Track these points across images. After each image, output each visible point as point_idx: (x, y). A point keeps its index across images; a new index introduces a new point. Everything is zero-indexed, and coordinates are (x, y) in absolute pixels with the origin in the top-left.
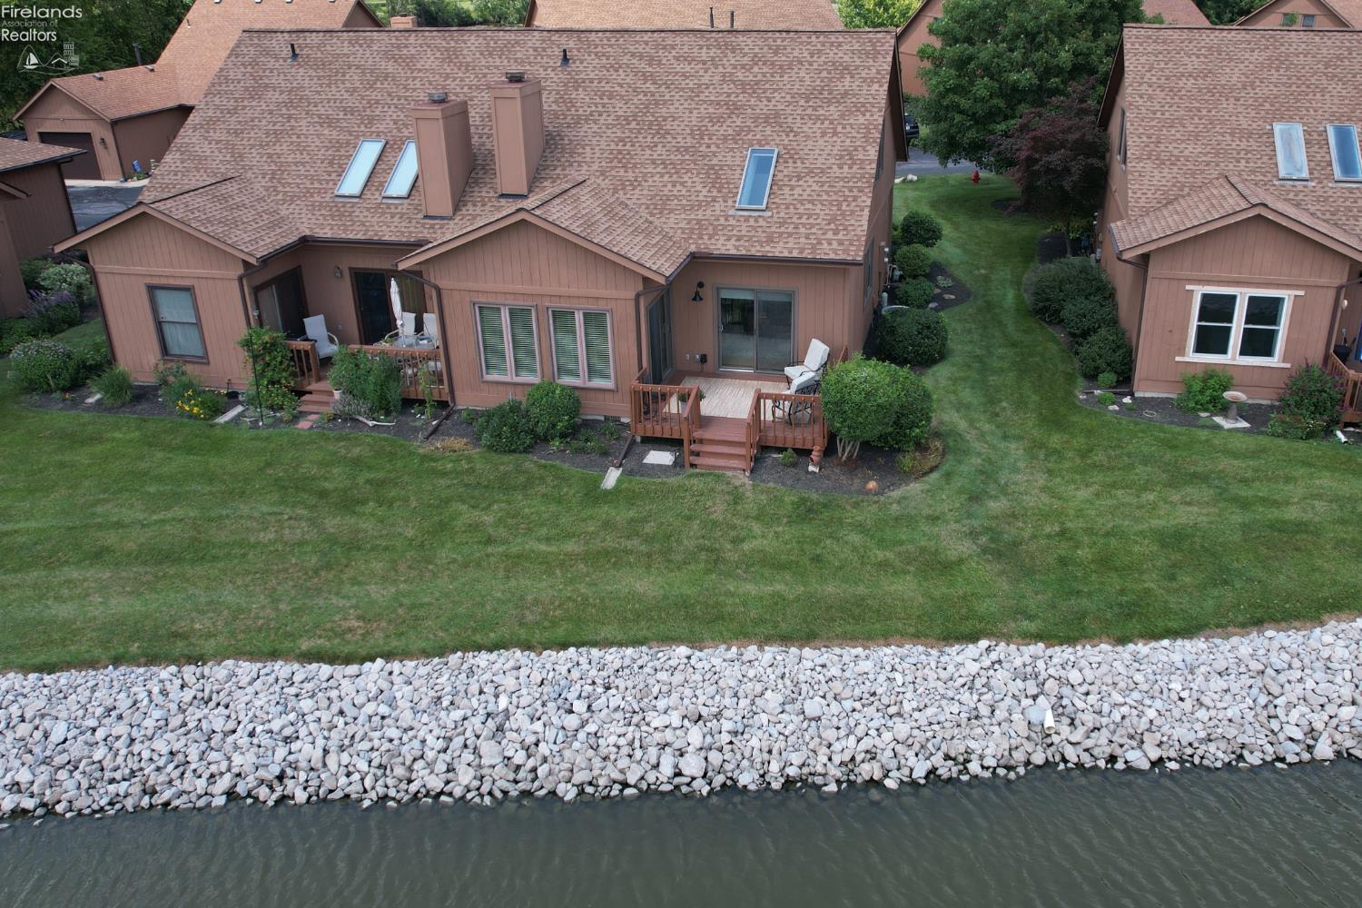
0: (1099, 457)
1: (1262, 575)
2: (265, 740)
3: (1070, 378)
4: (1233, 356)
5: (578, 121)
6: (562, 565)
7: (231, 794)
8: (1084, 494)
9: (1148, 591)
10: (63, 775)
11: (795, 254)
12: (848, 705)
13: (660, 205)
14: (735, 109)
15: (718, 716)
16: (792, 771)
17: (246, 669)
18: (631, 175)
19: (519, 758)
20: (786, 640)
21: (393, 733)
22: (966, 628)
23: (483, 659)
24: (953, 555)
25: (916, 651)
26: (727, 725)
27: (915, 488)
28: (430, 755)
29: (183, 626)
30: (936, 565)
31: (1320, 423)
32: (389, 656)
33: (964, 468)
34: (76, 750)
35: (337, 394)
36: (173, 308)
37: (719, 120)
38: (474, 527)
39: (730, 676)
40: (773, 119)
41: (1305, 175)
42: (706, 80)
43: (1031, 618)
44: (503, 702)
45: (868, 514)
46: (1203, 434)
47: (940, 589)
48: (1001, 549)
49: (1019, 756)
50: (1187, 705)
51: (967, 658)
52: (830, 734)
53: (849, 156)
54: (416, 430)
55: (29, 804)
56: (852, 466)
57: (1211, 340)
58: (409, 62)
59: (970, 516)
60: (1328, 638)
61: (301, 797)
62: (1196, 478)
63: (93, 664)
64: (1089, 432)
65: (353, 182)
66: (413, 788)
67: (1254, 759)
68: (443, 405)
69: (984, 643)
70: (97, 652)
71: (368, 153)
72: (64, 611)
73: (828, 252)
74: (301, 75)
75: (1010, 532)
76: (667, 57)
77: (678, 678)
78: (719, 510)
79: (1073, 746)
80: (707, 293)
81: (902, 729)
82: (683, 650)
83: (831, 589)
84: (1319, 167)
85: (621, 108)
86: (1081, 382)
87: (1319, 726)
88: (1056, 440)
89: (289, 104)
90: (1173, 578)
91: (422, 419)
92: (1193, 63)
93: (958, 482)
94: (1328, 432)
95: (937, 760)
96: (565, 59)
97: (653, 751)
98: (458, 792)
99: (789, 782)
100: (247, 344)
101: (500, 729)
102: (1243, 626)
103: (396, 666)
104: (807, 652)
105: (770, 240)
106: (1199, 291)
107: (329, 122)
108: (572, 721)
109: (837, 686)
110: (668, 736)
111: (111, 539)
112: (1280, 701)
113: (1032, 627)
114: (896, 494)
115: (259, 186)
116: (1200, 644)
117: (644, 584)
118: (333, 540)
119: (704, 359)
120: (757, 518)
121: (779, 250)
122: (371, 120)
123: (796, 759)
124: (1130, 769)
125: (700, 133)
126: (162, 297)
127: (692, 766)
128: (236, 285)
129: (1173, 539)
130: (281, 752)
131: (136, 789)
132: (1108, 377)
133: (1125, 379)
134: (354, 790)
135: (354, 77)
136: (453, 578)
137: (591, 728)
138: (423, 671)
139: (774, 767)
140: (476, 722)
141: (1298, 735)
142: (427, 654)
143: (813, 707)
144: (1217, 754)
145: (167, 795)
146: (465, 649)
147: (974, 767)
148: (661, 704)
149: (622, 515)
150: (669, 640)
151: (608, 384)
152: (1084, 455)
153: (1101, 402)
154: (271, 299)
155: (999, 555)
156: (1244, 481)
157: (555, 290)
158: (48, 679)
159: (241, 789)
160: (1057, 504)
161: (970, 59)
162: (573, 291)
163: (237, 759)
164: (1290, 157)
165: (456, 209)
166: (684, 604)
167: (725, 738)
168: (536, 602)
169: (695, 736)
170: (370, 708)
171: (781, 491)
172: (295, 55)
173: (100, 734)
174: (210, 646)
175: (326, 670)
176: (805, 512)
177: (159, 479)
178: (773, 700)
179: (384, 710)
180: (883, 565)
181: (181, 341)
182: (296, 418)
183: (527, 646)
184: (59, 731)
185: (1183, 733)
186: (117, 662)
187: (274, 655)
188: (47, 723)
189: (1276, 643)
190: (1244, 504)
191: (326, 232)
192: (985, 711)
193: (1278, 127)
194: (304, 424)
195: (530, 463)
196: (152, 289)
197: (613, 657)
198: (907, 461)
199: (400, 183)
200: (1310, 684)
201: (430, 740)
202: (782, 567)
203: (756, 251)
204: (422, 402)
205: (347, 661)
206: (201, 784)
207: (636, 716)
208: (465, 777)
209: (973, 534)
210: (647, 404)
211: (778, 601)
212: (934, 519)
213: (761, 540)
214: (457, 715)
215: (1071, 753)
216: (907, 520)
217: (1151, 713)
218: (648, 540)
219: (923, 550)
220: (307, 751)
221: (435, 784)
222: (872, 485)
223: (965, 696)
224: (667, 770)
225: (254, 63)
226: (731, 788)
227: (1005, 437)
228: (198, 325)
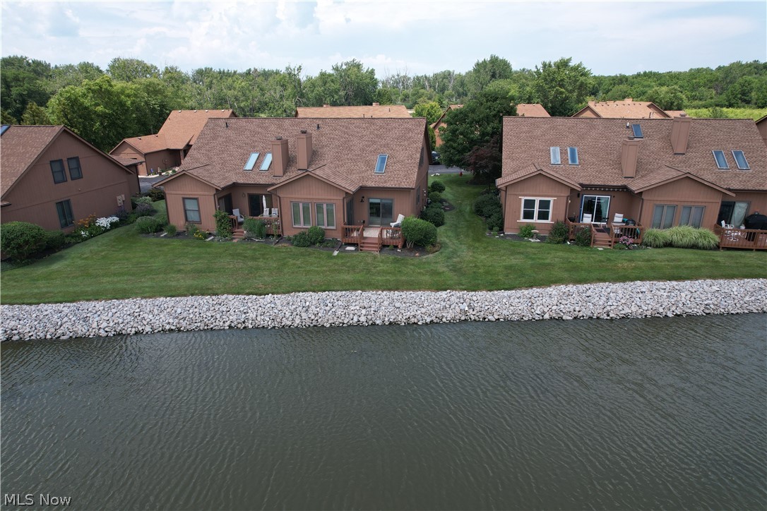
0: (490, 248)
1: (535, 275)
2: (239, 313)
3: (484, 230)
4: (535, 220)
5: (323, 147)
6: (322, 272)
7: (230, 327)
8: (484, 257)
9: (499, 279)
10: (181, 321)
11: (393, 186)
12: (408, 305)
13: (350, 172)
14: (375, 142)
15: (370, 307)
16: (391, 320)
17: (231, 297)
18: (341, 163)
19: (313, 317)
20: (390, 290)
21: (276, 311)
22: (444, 287)
23: (301, 294)
24: (441, 271)
25: (428, 293)
26: (372, 309)
27: (431, 255)
28: (287, 316)
29: (210, 287)
30: (435, 273)
31: (561, 238)
32: (273, 294)
33: (447, 251)
34: (185, 315)
35: (245, 232)
36: (191, 205)
37: (369, 146)
38: (294, 264)
39: (374, 298)
40: (387, 145)
41: (559, 163)
42: (365, 133)
43: (463, 285)
44: (308, 304)
45: (416, 261)
46: (524, 243)
47: (437, 278)
48: (455, 269)
49: (457, 317)
50: (508, 306)
51: (444, 294)
52: (403, 311)
53: (411, 157)
54: (272, 242)
55: (173, 328)
56: (411, 250)
57: (528, 215)
58: (266, 128)
59: (447, 262)
60: (552, 290)
61: (250, 326)
62: (519, 253)
63: (185, 296)
64: (488, 243)
65: (249, 166)
66: (283, 324)
67: (526, 319)
68: (279, 236)
69: (449, 291)
70: (186, 293)
71: (254, 157)
72: (173, 284)
73: (404, 185)
74: (229, 132)
75: (459, 266)
76: (352, 127)
77: (358, 298)
78: (369, 260)
79: (472, 315)
80: (365, 199)
81: (423, 310)
82: (360, 292)
83: (403, 278)
84: (564, 160)
85: (337, 143)
86: (488, 230)
87: (546, 310)
88: (477, 245)
89: (226, 142)
90: (507, 276)
91: (272, 239)
92: (525, 129)
93: (444, 254)
94: (564, 242)
95: (434, 318)
96: (318, 127)
97: (351, 315)
98: (296, 325)
99: (391, 323)
100: (216, 216)
101: (307, 310)
102: (527, 287)
103: (275, 296)
104: (396, 292)
105: (385, 182)
106: (523, 199)
107: (240, 147)
108: (328, 308)
109: (405, 300)
110: (356, 311)
111: (182, 267)
112: (535, 305)
113: (463, 287)
114: (425, 257)
115: (218, 167)
116: (514, 291)
117: (348, 277)
118: (252, 267)
119: (364, 222)
120: (382, 262)
121: (388, 185)
122: (254, 147)
123: (393, 317)
124: (489, 321)
125: (363, 150)
126: (187, 201)
127: (363, 319)
128: (213, 197)
129: (508, 268)
130: (244, 316)
131: (203, 325)
132: (496, 228)
133: (501, 229)
134: (266, 325)
135: (248, 133)
136: (290, 276)
137: (333, 310)
138: (283, 297)
139: (386, 319)
140: (300, 308)
141: (539, 313)
142: (284, 293)
143: (398, 305)
144: (515, 318)
145: (212, 326)
146: (295, 292)
147: (444, 320)
148: (354, 304)
149: (340, 262)
150: (356, 290)
151: (334, 228)
152: (485, 248)
153: (494, 235)
154: (222, 202)
155: (455, 271)
156: (535, 254)
157: (317, 197)
158: (173, 299)
159: (233, 325)
160: (475, 259)
161: (457, 130)
162: (323, 197)
163: (231, 317)
164: (555, 157)
165: (284, 174)
166: (360, 282)
167: (373, 312)
168: (315, 281)
169: (364, 311)
170: (269, 305)
171: (388, 256)
172: (227, 126)
173: (191, 311)
174: (219, 291)
175: (255, 297)
176: (396, 261)
177: (192, 254)
178: (386, 303)
179: (273, 305)
180: (420, 273)
181: (193, 216)
182: (232, 239)
183: (314, 292)
184: (179, 311)
185: (505, 312)
186: (192, 295)
187: (238, 294)
188: (175, 308)
189: (535, 291)
190: (533, 259)
191: (241, 181)
192: (448, 306)
193: (552, 148)
194: (235, 241)
195: (310, 250)
196: (184, 199)
197: (339, 293)
198: (429, 248)
199: (265, 166)
200: (544, 300)
201: (287, 313)
202: (390, 273)
203: (381, 185)
204: (273, 235)
205: (261, 295)
206: (221, 323)
207: (346, 307)
208: (297, 321)
209: (448, 266)
210: (347, 232)
211: (387, 280)
212: (436, 263)
213: (382, 267)
214: (294, 307)
215: (473, 317)
216: (429, 263)
217: (496, 307)
218: (349, 267)
219: (432, 270)
220: (252, 315)
221: (289, 323)
222: (417, 254)
223: (442, 303)
224: (355, 320)
225: (213, 129)
226: (374, 324)
227: (461, 244)
228: (199, 211)
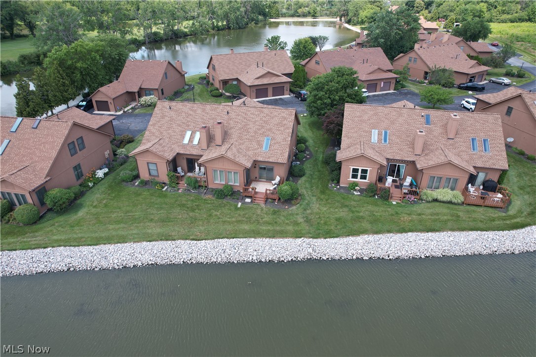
0: (329, 201)
1: (352, 227)
2: (187, 253)
4: (358, 180)
6: (232, 223)
7: (183, 262)
8: (325, 209)
9: (332, 229)
11: (274, 161)
12: (279, 249)
15: (259, 250)
16: (270, 259)
17: (183, 242)
19: (228, 256)
20: (270, 237)
21: (208, 252)
22: (300, 236)
23: (221, 240)
24: (299, 222)
25: (291, 240)
26: (260, 252)
27: (294, 207)
28: (214, 256)
29: (170, 234)
30: (296, 224)
31: (372, 194)
32: (205, 239)
33: (304, 203)
34: (158, 255)
35: (186, 185)
36: (152, 167)
37: (259, 129)
38: (216, 215)
39: (261, 243)
40: (270, 130)
41: (376, 142)
42: (257, 120)
43: (311, 234)
44: (225, 247)
45: (285, 213)
46: (350, 196)
47: (296, 228)
48: (308, 221)
49: (306, 257)
50: (334, 250)
51: (299, 241)
52: (276, 253)
53: (285, 139)
54: (202, 193)
56: (283, 203)
57: (354, 176)
58: (195, 111)
59: (303, 214)
60: (360, 239)
61: (194, 262)
62: (347, 206)
63: (157, 241)
64: (329, 195)
65: (186, 141)
66: (212, 261)
67: (343, 258)
68: (206, 187)
69: (302, 238)
70: (157, 239)
71: (189, 133)
72: (150, 231)
73: (280, 161)
74: (172, 113)
75: (310, 217)
76: (249, 113)
77: (252, 244)
78: (259, 212)
79: (315, 256)
80: (257, 166)
81: (288, 253)
82: (253, 239)
83: (278, 228)
84: (379, 140)
85: (240, 126)
86: (331, 182)
87: (355, 253)
88: (322, 197)
89: (170, 121)
90: (336, 227)
91: (202, 190)
93: (302, 206)
94: (374, 196)
95: (293, 258)
96: (228, 113)
97: (249, 256)
98: (219, 262)
99: (270, 261)
100: (168, 175)
101: (224, 252)
102: (346, 236)
103: (207, 241)
104: (273, 239)
105: (269, 158)
106: (352, 167)
107: (179, 125)
108: (236, 251)
109: (278, 245)
110: (251, 253)
111: (152, 217)
112: (349, 249)
113: (311, 236)
114: (291, 209)
115: (167, 140)
116: (338, 239)
117: (246, 227)
118: (192, 217)
119: (256, 178)
120: (266, 214)
121: (271, 160)
122: (188, 126)
123: (271, 257)
124: (323, 259)
125: (255, 132)
127: (255, 258)
128: (165, 164)
129: (338, 220)
130: (190, 255)
132: (335, 182)
133: (338, 182)
134: (202, 261)
135: (183, 114)
136: (214, 226)
137: (239, 252)
138: (211, 242)
139: (267, 258)
140: (221, 250)
141: (351, 255)
142: (211, 239)
143: (274, 249)
144: (337, 258)
146: (218, 238)
147: (299, 259)
148: (250, 248)
149: (242, 213)
150: (251, 237)
151: (238, 184)
152: (327, 200)
153: (333, 187)
154: (171, 165)
156: (355, 207)
157: (228, 168)
158: (151, 243)
159: (185, 261)
160: (319, 211)
162: (232, 168)
163: (184, 256)
164: (374, 137)
165: (208, 147)
166: (253, 231)
167: (260, 254)
168: (228, 230)
169: (255, 253)
170: (204, 248)
171: (270, 208)
172: (170, 108)
173: (162, 252)
174: (175, 238)
175: (195, 242)
176: (274, 213)
178: (267, 248)
179: (206, 249)
180: (287, 224)
181: (154, 173)
182: (179, 189)
183: (228, 238)
184: (155, 252)
185: (332, 254)
186: (161, 240)
187: (186, 239)
188: (153, 250)
189: (351, 239)
190: (353, 212)
191: (182, 152)
192: (301, 250)
193: (373, 130)
194: (180, 191)
195: (225, 201)
196: (148, 163)
197: (242, 240)
198: (293, 202)
199: (196, 142)
200: (354, 246)
201: (214, 253)
202: (269, 224)
203: (266, 160)
204: (202, 186)
205: (199, 240)
206: (179, 260)
207: (245, 250)
208: (220, 259)
209: (303, 218)
210: (246, 190)
211: (269, 230)
212: (297, 214)
213: (267, 218)
214: (218, 250)
216: (292, 214)
217: (328, 251)
218: (247, 218)
219: (294, 221)
220: (195, 255)
221: (215, 260)
222: (287, 207)
223: (298, 247)
224: (251, 259)
225: (161, 110)
226: (261, 261)
227: (313, 196)
228: (157, 170)
